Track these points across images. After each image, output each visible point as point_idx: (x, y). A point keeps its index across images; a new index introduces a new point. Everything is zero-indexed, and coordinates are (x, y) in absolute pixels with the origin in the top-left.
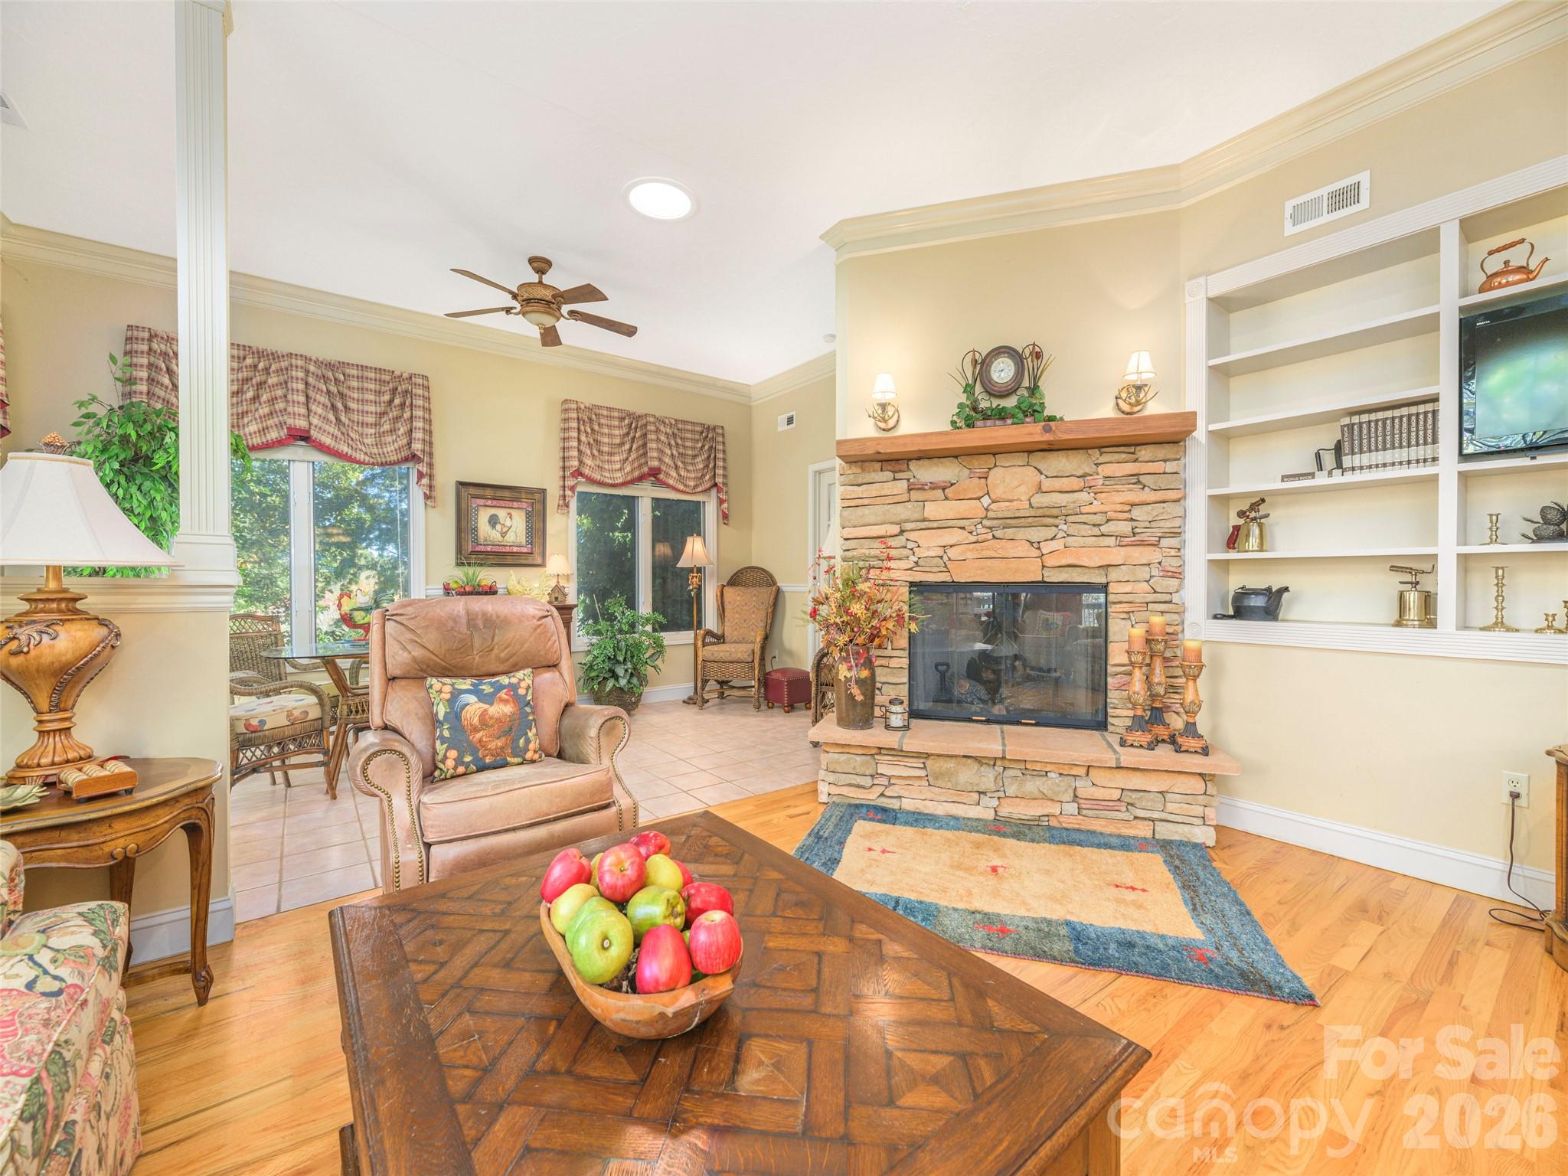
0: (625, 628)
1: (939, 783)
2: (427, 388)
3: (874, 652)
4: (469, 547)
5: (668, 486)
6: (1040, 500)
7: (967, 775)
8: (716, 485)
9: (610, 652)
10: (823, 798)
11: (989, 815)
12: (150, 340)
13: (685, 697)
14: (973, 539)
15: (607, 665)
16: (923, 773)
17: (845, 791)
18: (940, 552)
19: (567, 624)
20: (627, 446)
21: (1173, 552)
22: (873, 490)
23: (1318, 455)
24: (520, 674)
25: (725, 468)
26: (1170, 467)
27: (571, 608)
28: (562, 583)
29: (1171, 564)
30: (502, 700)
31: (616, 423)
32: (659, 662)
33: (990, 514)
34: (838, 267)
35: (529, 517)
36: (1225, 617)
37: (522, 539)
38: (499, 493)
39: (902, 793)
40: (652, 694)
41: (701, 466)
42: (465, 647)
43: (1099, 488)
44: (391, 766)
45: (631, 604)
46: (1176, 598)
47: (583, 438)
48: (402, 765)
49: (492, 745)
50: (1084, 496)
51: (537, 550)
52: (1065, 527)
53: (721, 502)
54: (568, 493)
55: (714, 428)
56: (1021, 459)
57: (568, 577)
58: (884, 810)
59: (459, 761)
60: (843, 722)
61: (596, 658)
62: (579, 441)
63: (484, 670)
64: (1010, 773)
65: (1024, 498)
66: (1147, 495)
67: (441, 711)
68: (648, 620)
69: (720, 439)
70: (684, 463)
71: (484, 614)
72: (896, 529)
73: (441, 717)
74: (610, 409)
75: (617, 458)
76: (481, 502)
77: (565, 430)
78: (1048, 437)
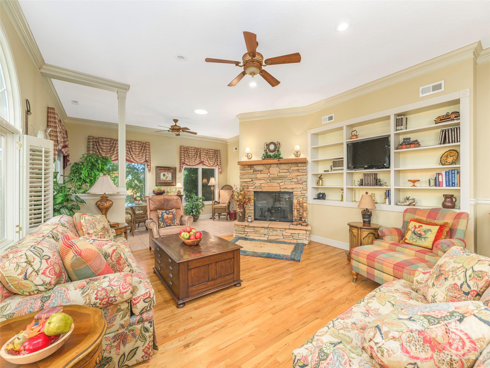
0: (195, 200)
1: (257, 233)
2: (149, 145)
3: (245, 206)
4: (158, 182)
5: (206, 165)
6: (279, 174)
7: (262, 231)
8: (218, 164)
9: (191, 206)
10: (234, 236)
11: (267, 239)
12: (93, 139)
13: (210, 218)
14: (266, 182)
15: (191, 209)
16: (254, 231)
17: (238, 235)
18: (260, 185)
19: (181, 199)
20: (196, 156)
21: (305, 185)
22: (246, 171)
23: (331, 166)
24: (173, 210)
25: (220, 160)
26: (304, 168)
27: (182, 196)
28: (180, 190)
29: (305, 188)
30: (170, 214)
31: (193, 151)
32: (203, 209)
33: (270, 177)
34: (240, 123)
35: (172, 175)
36: (315, 199)
37: (171, 179)
38: (165, 169)
39: (250, 235)
40: (201, 216)
41: (214, 160)
42: (163, 205)
43: (291, 172)
44: (154, 224)
45: (197, 194)
46: (306, 195)
47: (185, 155)
48: (155, 224)
49: (169, 222)
50: (288, 174)
51: (174, 182)
52: (284, 180)
53: (219, 169)
54: (181, 168)
55: (218, 150)
56: (276, 165)
57: (181, 188)
58: (246, 238)
59: (163, 225)
60: (239, 221)
61: (188, 207)
62: (184, 155)
63: (167, 209)
64: (270, 230)
65: (277, 174)
66: (300, 174)
67: (160, 216)
68: (200, 199)
69: (219, 153)
70: (210, 159)
71: (167, 199)
72: (251, 180)
73: (160, 217)
74: (191, 147)
75: (193, 159)
76: (161, 171)
77: (181, 153)
78: (279, 162)
